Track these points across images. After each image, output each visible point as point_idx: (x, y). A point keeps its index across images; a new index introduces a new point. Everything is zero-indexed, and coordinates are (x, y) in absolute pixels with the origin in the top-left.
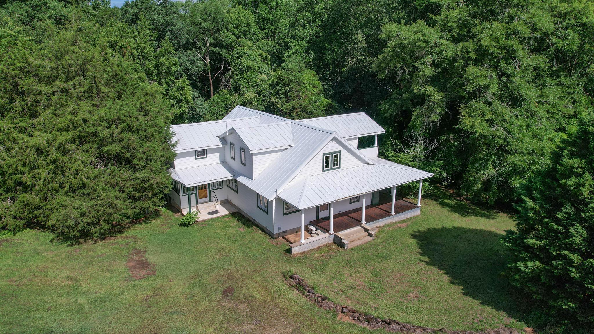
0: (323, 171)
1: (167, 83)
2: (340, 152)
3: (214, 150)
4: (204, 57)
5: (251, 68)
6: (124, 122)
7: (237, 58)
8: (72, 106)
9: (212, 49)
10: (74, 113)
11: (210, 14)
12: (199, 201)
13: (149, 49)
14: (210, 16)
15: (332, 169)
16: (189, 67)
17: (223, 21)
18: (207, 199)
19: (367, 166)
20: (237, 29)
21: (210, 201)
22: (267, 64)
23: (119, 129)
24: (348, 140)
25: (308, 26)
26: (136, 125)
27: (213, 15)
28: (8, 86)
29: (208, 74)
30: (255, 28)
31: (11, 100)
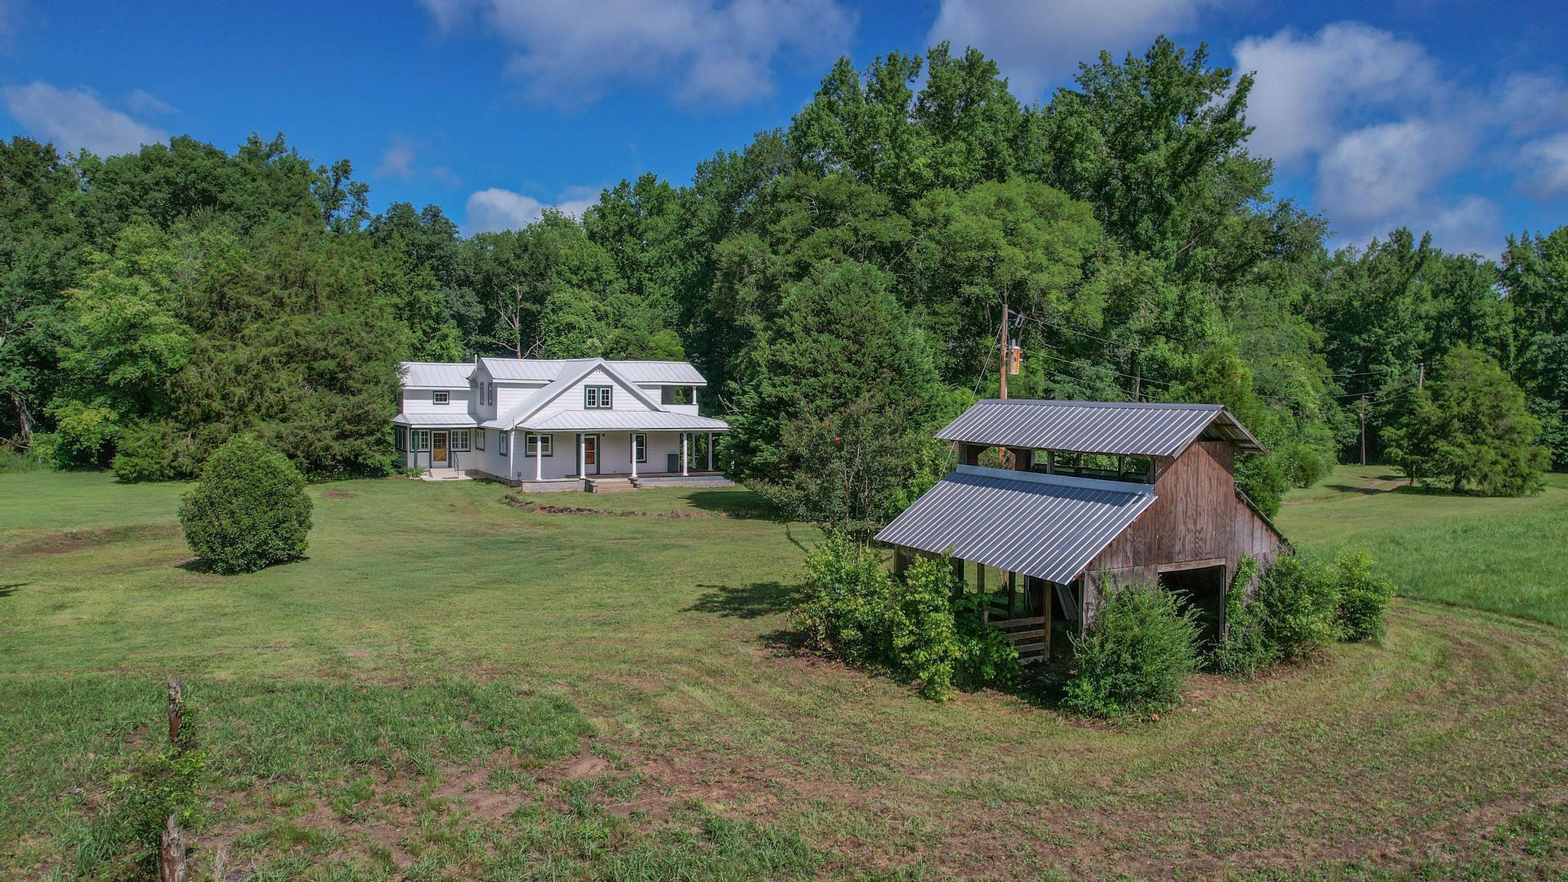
0: (586, 408)
1: (424, 331)
2: (611, 387)
3: (460, 395)
4: (511, 319)
5: (574, 328)
6: (342, 334)
7: (553, 311)
8: (284, 318)
9: (528, 305)
10: (285, 324)
11: (526, 246)
12: (434, 463)
13: (400, 278)
14: (526, 250)
15: (598, 408)
16: (462, 312)
17: (547, 259)
18: (446, 463)
19: (654, 413)
20: (576, 274)
21: (450, 466)
22: (608, 324)
23: (335, 342)
24: (643, 387)
25: (679, 263)
26: (356, 340)
27: (531, 248)
28: (215, 297)
29: (515, 347)
30: (610, 274)
31: (214, 315)
